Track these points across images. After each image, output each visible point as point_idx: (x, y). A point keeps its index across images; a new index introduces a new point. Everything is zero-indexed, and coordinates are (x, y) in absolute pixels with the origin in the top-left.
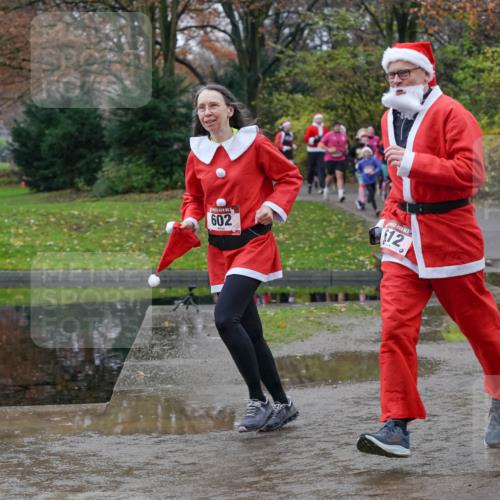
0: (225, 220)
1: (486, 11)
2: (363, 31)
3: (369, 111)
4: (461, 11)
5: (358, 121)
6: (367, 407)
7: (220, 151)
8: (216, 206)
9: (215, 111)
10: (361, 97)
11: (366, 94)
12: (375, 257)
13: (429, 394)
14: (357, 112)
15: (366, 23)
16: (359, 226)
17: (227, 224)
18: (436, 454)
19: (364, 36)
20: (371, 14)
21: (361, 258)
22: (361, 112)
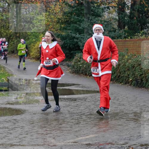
0: (49, 63)
1: (43, 1)
2: (5, 8)
3: (6, 33)
4: (35, 2)
5: (3, 36)
6: (3, 124)
7: (48, 46)
8: (46, 60)
9: (48, 38)
10: (4, 28)
11: (6, 28)
12: (7, 78)
13: (22, 120)
14: (3, 33)
15: (6, 6)
16: (2, 68)
17: (50, 64)
18: (24, 139)
19: (5, 10)
20: (8, 3)
21: (3, 78)
22: (4, 33)
